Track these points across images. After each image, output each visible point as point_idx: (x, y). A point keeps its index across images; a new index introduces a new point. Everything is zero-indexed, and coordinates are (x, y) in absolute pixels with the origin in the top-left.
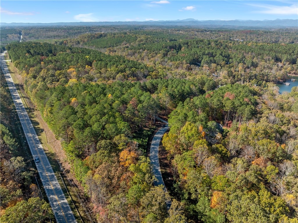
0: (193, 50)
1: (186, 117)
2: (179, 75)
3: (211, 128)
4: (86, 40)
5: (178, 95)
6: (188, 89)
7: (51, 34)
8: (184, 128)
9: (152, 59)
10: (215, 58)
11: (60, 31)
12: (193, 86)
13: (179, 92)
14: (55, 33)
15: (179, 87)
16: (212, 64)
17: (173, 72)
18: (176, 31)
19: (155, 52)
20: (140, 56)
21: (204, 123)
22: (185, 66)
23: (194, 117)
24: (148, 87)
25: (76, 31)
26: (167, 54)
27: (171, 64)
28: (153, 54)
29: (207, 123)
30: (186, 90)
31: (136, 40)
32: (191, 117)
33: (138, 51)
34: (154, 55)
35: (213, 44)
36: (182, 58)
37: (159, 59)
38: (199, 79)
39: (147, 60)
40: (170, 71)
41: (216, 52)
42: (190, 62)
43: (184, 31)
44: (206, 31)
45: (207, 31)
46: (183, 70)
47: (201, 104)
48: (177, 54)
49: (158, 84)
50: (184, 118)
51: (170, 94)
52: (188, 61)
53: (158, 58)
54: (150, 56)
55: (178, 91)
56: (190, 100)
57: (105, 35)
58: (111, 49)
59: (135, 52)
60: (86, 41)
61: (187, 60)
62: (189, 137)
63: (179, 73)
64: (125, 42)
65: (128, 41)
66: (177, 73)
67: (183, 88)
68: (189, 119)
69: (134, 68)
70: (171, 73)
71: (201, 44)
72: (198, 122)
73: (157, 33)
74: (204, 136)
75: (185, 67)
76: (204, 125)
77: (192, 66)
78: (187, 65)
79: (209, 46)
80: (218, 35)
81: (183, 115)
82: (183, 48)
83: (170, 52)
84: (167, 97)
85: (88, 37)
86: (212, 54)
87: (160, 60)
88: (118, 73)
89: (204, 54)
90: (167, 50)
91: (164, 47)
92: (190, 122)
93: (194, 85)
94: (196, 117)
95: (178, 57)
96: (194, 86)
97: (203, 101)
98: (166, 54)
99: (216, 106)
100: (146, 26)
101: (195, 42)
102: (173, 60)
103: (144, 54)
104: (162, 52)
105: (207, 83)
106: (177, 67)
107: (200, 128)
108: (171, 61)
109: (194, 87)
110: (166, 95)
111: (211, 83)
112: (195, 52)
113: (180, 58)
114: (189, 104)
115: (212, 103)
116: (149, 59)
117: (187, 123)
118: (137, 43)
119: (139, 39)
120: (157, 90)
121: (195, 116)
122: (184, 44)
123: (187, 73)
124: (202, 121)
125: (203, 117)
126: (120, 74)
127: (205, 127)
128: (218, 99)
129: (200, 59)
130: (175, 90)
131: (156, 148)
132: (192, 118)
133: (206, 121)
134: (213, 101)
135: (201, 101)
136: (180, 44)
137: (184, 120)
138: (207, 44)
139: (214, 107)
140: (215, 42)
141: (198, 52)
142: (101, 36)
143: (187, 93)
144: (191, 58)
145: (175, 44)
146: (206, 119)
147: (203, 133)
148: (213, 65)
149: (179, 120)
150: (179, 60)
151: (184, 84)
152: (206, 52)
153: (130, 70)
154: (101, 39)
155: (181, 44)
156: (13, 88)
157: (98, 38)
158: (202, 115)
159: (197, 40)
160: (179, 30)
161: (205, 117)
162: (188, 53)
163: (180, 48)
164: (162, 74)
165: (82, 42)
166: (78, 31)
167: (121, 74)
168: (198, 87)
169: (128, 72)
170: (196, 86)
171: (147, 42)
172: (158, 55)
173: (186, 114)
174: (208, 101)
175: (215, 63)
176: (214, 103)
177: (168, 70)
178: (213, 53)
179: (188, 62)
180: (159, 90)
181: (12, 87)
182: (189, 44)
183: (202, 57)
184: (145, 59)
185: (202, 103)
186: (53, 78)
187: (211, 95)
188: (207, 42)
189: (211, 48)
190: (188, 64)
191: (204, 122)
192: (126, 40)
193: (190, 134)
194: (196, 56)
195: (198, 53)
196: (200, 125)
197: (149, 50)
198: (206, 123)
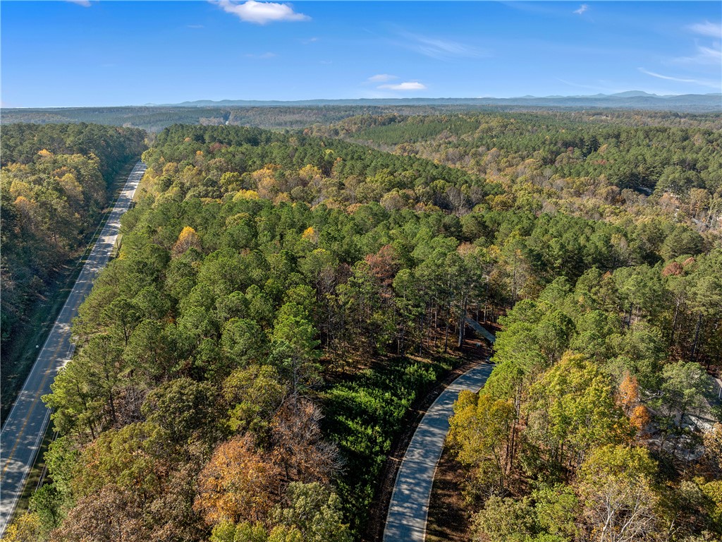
0: (633, 151)
1: (566, 330)
2: (581, 210)
3: (680, 394)
4: (354, 128)
5: (560, 261)
6: (600, 244)
7: (289, 118)
8: (550, 377)
9: (508, 170)
10: (703, 175)
11: (309, 113)
12: (620, 239)
13: (567, 251)
14: (297, 117)
15: (568, 235)
16: (692, 189)
17: (561, 202)
18: (590, 115)
19: (520, 153)
20: (477, 162)
21: (644, 366)
22: (603, 190)
23: (602, 335)
24: (464, 229)
25: (343, 113)
26: (552, 162)
27: (561, 185)
28: (513, 158)
29: (661, 369)
30: (593, 246)
31: (478, 128)
32: (588, 333)
33: (473, 150)
34: (515, 160)
35: (698, 140)
36: (595, 169)
37: (527, 170)
38: (645, 226)
39: (495, 171)
40: (554, 200)
41: (708, 159)
42: (620, 181)
43: (613, 115)
44: (676, 115)
45: (681, 117)
46: (594, 200)
47: (643, 294)
48: (584, 161)
49: (499, 224)
50: (558, 334)
51: (531, 251)
52: (615, 177)
53: (527, 168)
54: (503, 165)
55: (562, 247)
56: (600, 275)
57: (404, 119)
58: (407, 148)
59: (466, 153)
60: (354, 131)
61: (610, 175)
62: (566, 421)
63: (582, 207)
64: (445, 133)
65: (456, 132)
66: (576, 206)
67: (582, 240)
68: (576, 341)
69: (442, 182)
70: (556, 204)
71: (661, 137)
72: (620, 357)
73: (537, 117)
74: (638, 424)
75: (604, 195)
76: (646, 376)
77: (627, 193)
78: (609, 187)
79: (685, 143)
80: (716, 125)
81: (557, 322)
82: (604, 147)
83: (563, 154)
84: (521, 260)
85: (362, 121)
86: (695, 165)
87: (528, 173)
88: (389, 190)
89: (666, 163)
90: (554, 149)
91: (547, 142)
92: (578, 356)
93: (625, 235)
94: (612, 336)
95: (585, 166)
96: (623, 238)
97: (650, 284)
98: (551, 159)
99: (702, 309)
100: (512, 108)
101: (641, 134)
102: (568, 173)
103: (487, 158)
104: (542, 153)
105: (673, 236)
106: (578, 194)
107: (626, 387)
108: (563, 177)
109: (623, 243)
110: (515, 255)
111: (686, 236)
112: (639, 157)
113: (591, 170)
114: (594, 290)
115: (690, 294)
116: (499, 170)
117: (567, 357)
118: (476, 135)
119: (484, 126)
120: (495, 241)
121: (606, 330)
122: (607, 137)
123: (608, 208)
124: (638, 356)
125: (642, 340)
126: (394, 192)
127: (651, 384)
128: (715, 283)
129: (654, 177)
130: (552, 242)
131: (434, 435)
132: (593, 338)
133: (658, 358)
134: (694, 289)
135: (641, 284)
136: (594, 137)
137: (555, 343)
138: (677, 139)
139: (696, 309)
140: (705, 133)
141: (648, 157)
142: (392, 120)
143: (593, 258)
144: (625, 169)
145: (580, 136)
146: (658, 350)
147: (639, 410)
148: (695, 194)
149: (534, 340)
150: (587, 174)
151: (587, 231)
152: (675, 158)
153: (426, 184)
154: (392, 126)
155: (598, 137)
156: (122, 210)
157: (384, 124)
158: (639, 331)
159: (646, 128)
160: (601, 114)
161: (651, 340)
162: (617, 157)
163: (595, 146)
164: (525, 202)
165: (344, 131)
166: (347, 113)
167: (398, 191)
168: (638, 243)
169: (420, 189)
170: (633, 240)
171: (504, 133)
172: (527, 161)
173: (570, 321)
174: (672, 286)
175: (702, 185)
176: (695, 294)
177: (550, 196)
178: (696, 161)
179: (615, 180)
180: (499, 240)
181: (120, 209)
182: (623, 136)
183: (659, 170)
184: (488, 171)
185: (647, 289)
186: (210, 189)
187: (685, 269)
188: (680, 133)
189: (692, 149)
190: (614, 187)
191: (646, 362)
192: (450, 129)
193: (572, 408)
194: (640, 169)
195: (649, 160)
196: (626, 373)
197: (502, 148)
198: (656, 367)
